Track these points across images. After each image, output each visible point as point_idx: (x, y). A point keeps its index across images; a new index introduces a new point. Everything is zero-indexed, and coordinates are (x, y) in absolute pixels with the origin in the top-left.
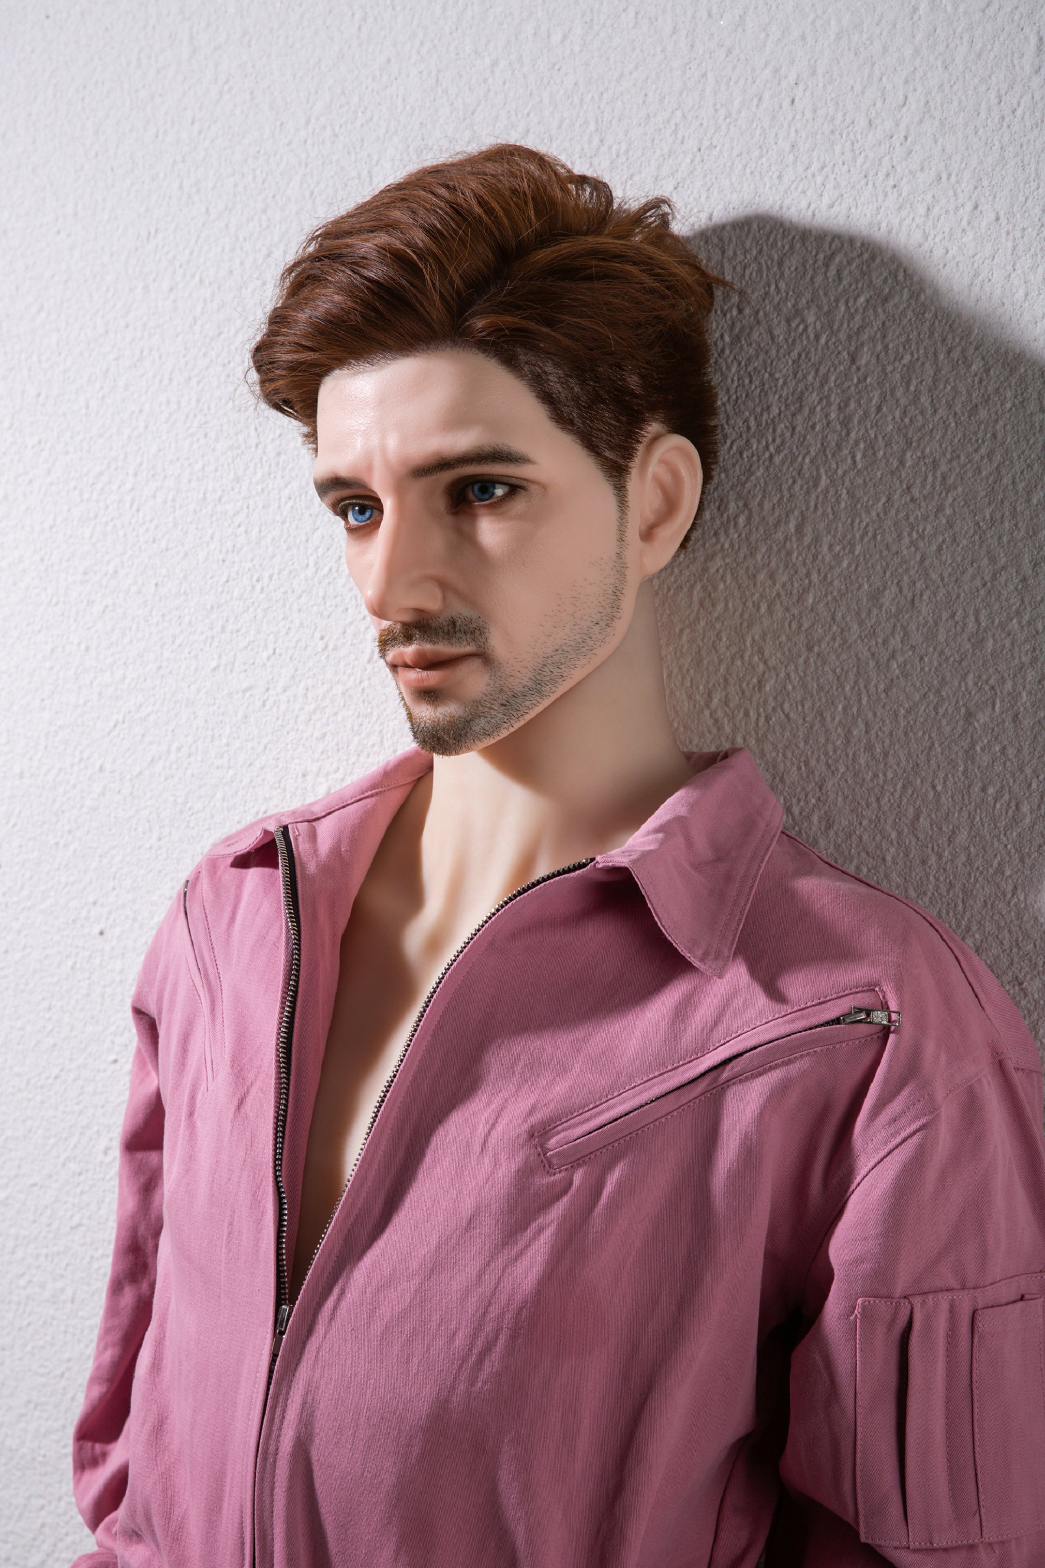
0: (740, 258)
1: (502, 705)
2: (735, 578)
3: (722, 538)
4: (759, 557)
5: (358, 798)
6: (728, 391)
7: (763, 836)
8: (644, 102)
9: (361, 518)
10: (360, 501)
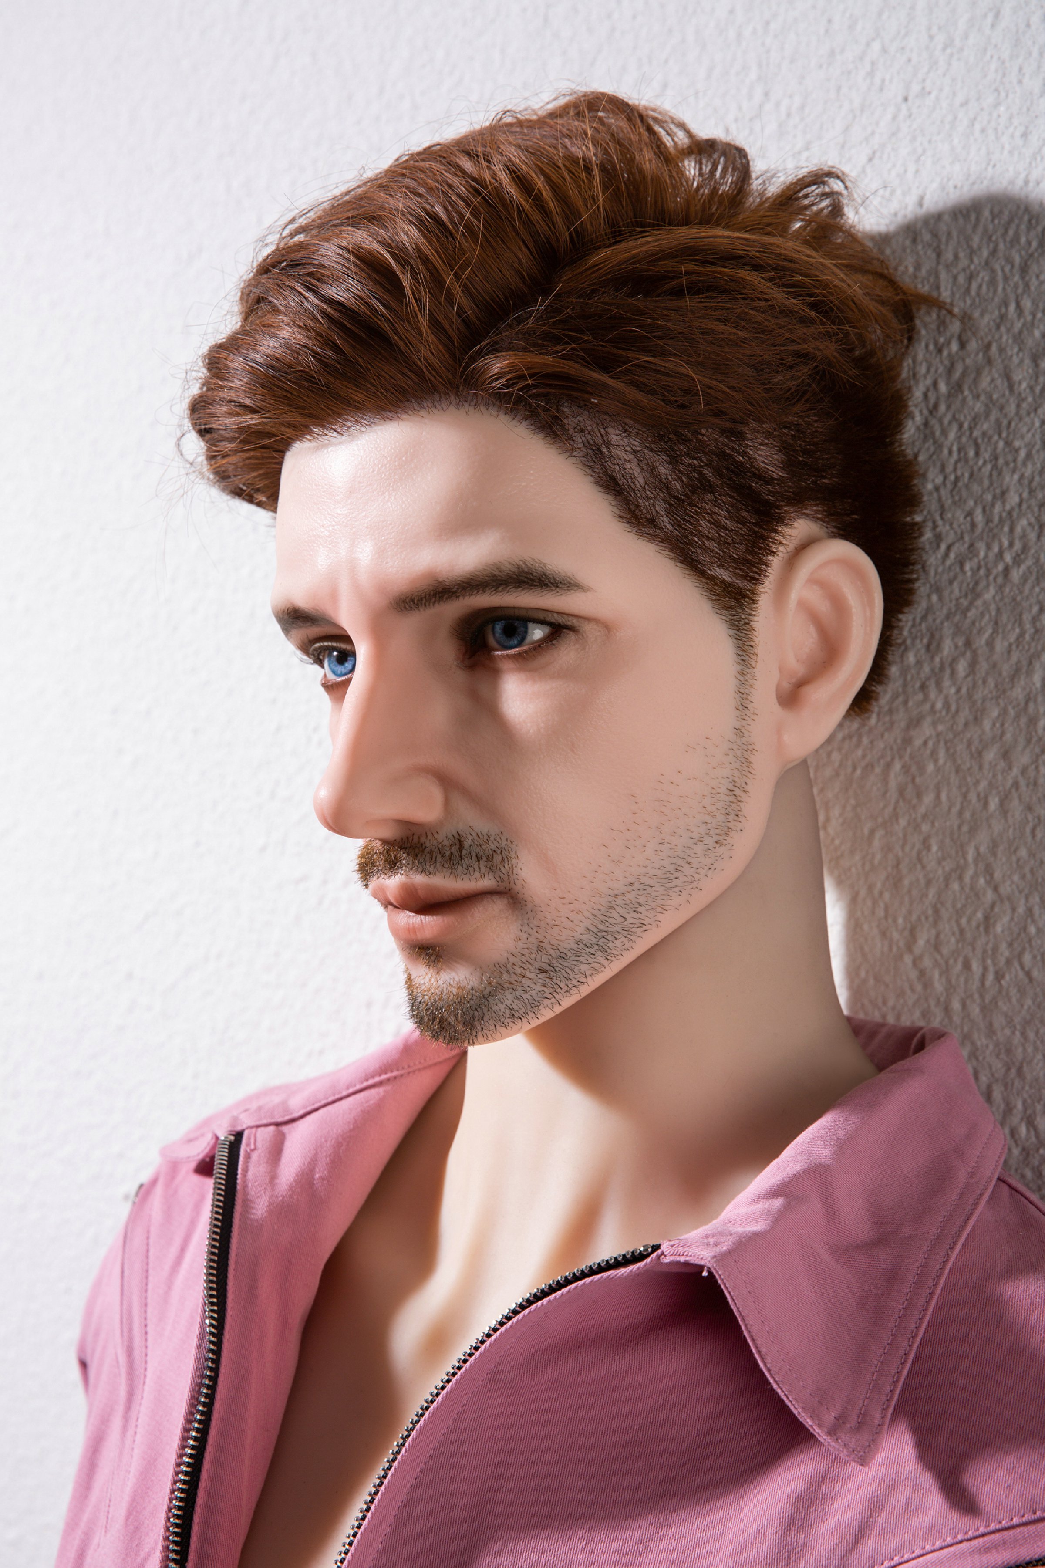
0: (964, 262)
1: (542, 971)
3: (933, 695)
4: (987, 724)
5: (358, 1087)
6: (943, 469)
7: (962, 1195)
8: (827, 31)
9: (340, 669)
10: (335, 644)
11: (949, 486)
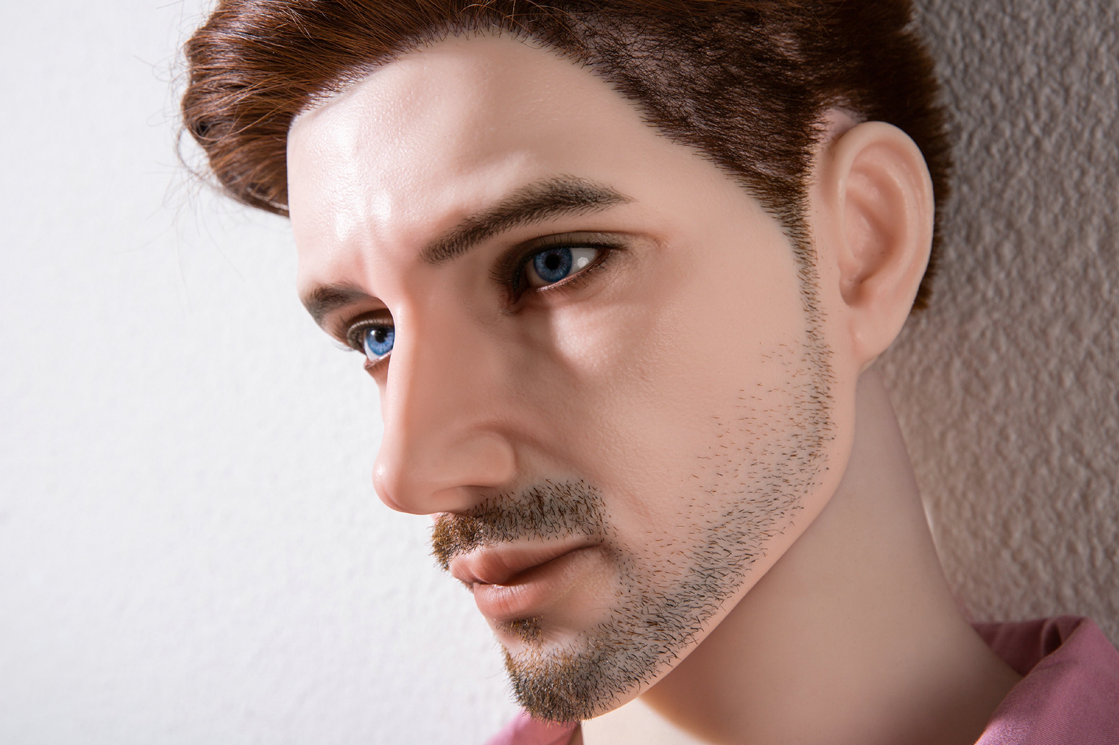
1: (650, 623)
2: (1014, 341)
3: (981, 282)
4: (1046, 301)
6: (950, 60)
9: (381, 347)
10: (371, 321)
11: (959, 75)
